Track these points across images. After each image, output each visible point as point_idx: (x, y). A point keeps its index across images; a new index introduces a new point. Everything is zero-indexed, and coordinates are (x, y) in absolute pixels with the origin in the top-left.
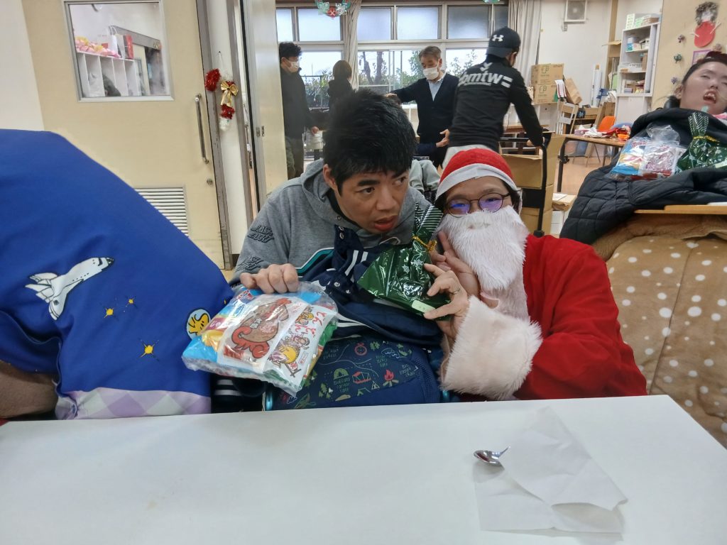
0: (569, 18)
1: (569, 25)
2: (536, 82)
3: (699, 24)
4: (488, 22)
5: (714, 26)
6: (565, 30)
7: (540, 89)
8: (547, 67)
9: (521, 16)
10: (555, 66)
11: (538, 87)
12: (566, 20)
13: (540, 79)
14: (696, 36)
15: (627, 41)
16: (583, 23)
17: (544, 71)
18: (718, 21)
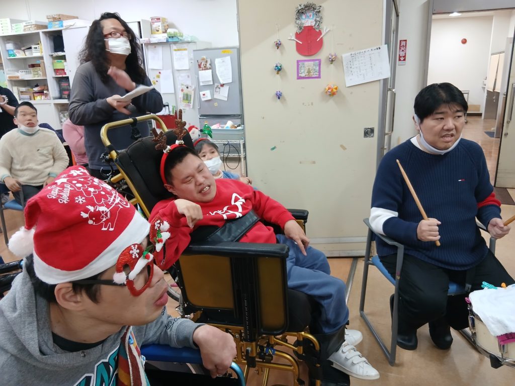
3: (300, 28)
5: (320, 33)
14: (297, 43)
15: (5, 47)
18: (325, 28)
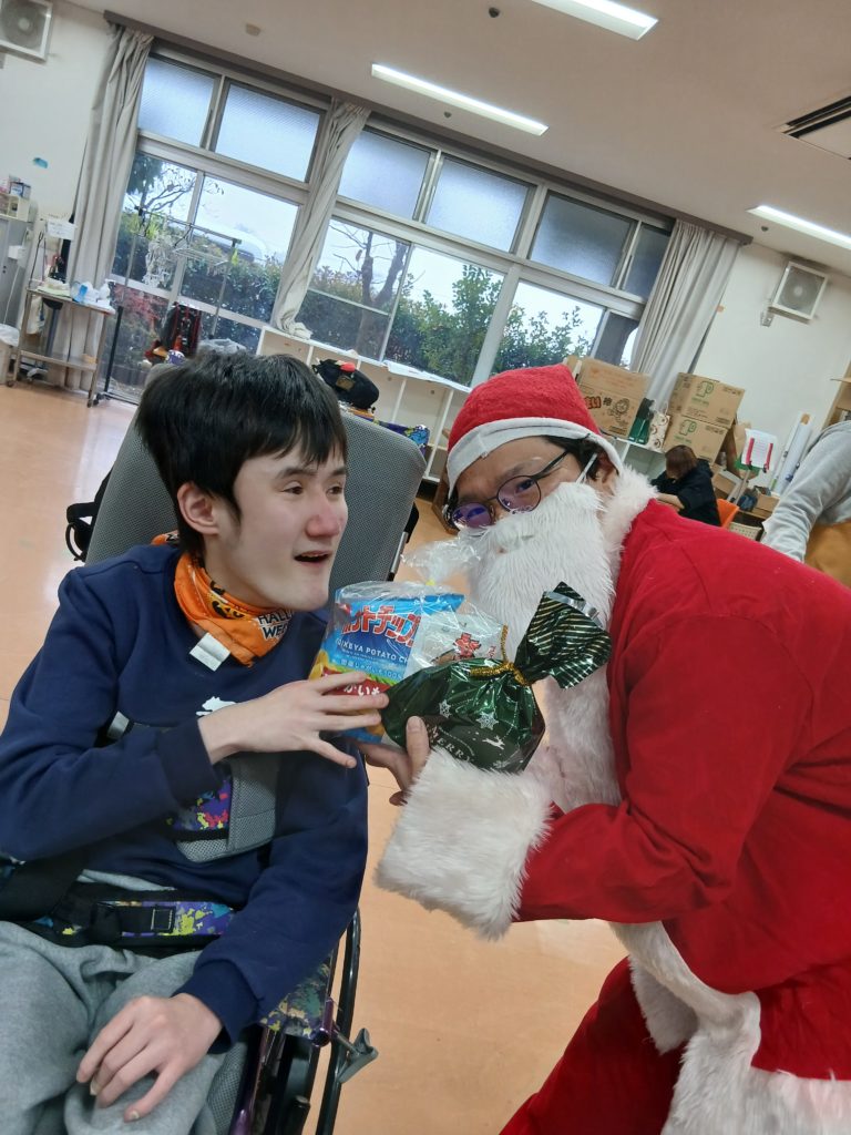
0: (782, 302)
1: (776, 317)
2: (679, 409)
4: (621, 254)
6: (767, 324)
7: (682, 425)
8: (710, 385)
9: (689, 265)
10: (726, 389)
11: (679, 419)
12: (776, 305)
13: (688, 404)
16: (805, 321)
17: (702, 392)
